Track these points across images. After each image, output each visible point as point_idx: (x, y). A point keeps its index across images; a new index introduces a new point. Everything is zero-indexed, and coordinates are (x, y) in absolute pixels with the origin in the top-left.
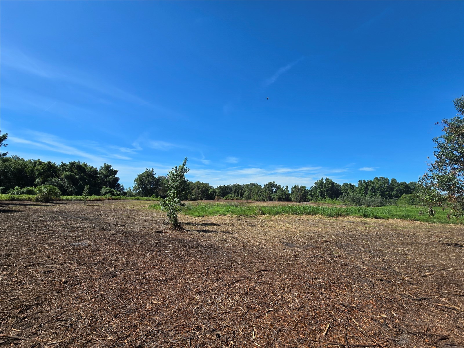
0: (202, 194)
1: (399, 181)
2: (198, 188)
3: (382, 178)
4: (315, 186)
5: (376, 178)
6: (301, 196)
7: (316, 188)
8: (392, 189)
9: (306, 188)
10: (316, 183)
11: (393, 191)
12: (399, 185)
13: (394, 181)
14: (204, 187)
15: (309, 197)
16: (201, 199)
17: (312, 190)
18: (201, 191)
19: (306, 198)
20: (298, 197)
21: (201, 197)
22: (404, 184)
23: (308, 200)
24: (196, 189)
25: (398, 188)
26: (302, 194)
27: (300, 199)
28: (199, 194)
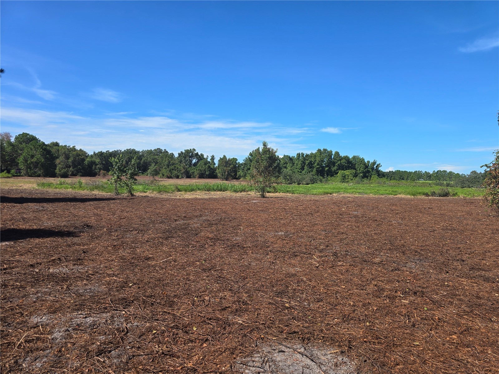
0: (74, 166)
1: (342, 154)
2: (67, 158)
3: (325, 150)
4: (250, 158)
5: (319, 150)
6: (228, 172)
7: (251, 161)
8: (334, 164)
9: (237, 160)
10: (251, 154)
11: (334, 166)
12: (341, 159)
13: (337, 153)
14: (78, 155)
15: (240, 173)
16: (74, 175)
17: (245, 164)
18: (73, 162)
19: (236, 174)
20: (225, 173)
21: (73, 172)
22: (346, 158)
23: (239, 176)
24: (62, 158)
25: (339, 162)
26: (229, 168)
27: (228, 175)
28: (70, 167)
